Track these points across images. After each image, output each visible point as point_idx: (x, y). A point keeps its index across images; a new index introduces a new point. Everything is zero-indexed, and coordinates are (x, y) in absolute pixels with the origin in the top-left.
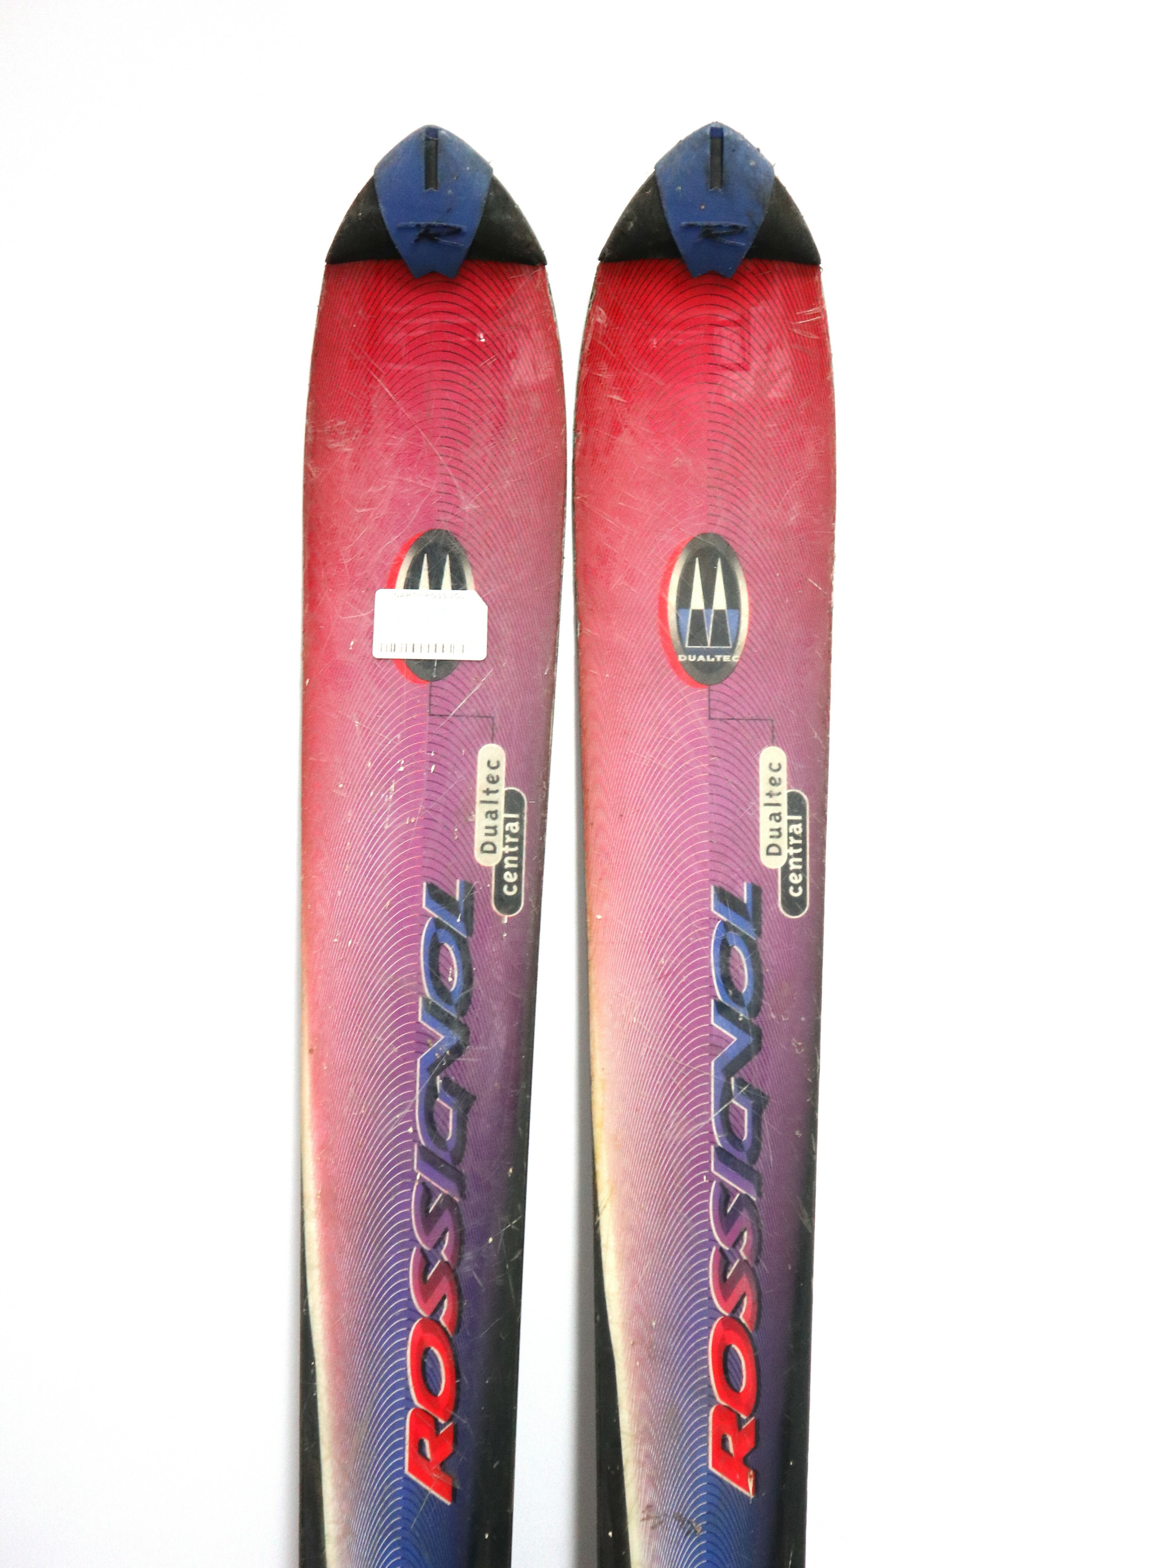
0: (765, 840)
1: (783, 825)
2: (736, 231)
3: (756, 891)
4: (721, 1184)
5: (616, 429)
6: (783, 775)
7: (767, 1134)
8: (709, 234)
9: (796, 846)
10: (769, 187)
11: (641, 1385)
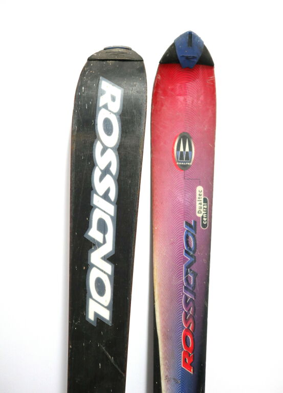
0: (197, 209)
1: (202, 206)
2: (194, 58)
3: (195, 222)
4: (186, 295)
5: (162, 105)
6: (202, 193)
7: (197, 283)
8: (187, 58)
9: (205, 211)
10: (203, 48)
11: (165, 345)
